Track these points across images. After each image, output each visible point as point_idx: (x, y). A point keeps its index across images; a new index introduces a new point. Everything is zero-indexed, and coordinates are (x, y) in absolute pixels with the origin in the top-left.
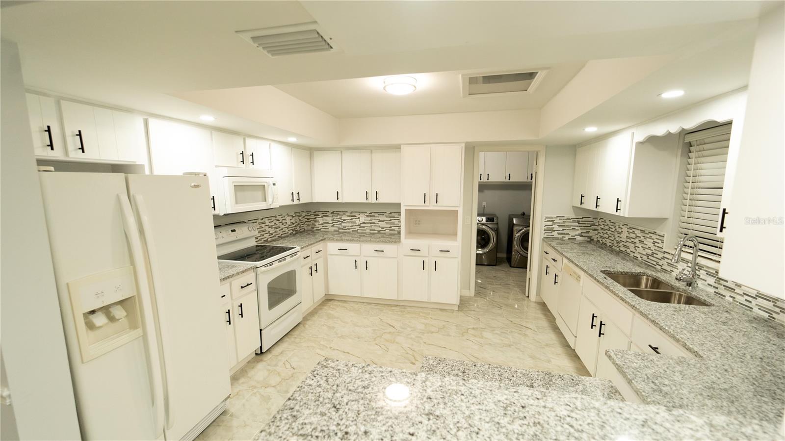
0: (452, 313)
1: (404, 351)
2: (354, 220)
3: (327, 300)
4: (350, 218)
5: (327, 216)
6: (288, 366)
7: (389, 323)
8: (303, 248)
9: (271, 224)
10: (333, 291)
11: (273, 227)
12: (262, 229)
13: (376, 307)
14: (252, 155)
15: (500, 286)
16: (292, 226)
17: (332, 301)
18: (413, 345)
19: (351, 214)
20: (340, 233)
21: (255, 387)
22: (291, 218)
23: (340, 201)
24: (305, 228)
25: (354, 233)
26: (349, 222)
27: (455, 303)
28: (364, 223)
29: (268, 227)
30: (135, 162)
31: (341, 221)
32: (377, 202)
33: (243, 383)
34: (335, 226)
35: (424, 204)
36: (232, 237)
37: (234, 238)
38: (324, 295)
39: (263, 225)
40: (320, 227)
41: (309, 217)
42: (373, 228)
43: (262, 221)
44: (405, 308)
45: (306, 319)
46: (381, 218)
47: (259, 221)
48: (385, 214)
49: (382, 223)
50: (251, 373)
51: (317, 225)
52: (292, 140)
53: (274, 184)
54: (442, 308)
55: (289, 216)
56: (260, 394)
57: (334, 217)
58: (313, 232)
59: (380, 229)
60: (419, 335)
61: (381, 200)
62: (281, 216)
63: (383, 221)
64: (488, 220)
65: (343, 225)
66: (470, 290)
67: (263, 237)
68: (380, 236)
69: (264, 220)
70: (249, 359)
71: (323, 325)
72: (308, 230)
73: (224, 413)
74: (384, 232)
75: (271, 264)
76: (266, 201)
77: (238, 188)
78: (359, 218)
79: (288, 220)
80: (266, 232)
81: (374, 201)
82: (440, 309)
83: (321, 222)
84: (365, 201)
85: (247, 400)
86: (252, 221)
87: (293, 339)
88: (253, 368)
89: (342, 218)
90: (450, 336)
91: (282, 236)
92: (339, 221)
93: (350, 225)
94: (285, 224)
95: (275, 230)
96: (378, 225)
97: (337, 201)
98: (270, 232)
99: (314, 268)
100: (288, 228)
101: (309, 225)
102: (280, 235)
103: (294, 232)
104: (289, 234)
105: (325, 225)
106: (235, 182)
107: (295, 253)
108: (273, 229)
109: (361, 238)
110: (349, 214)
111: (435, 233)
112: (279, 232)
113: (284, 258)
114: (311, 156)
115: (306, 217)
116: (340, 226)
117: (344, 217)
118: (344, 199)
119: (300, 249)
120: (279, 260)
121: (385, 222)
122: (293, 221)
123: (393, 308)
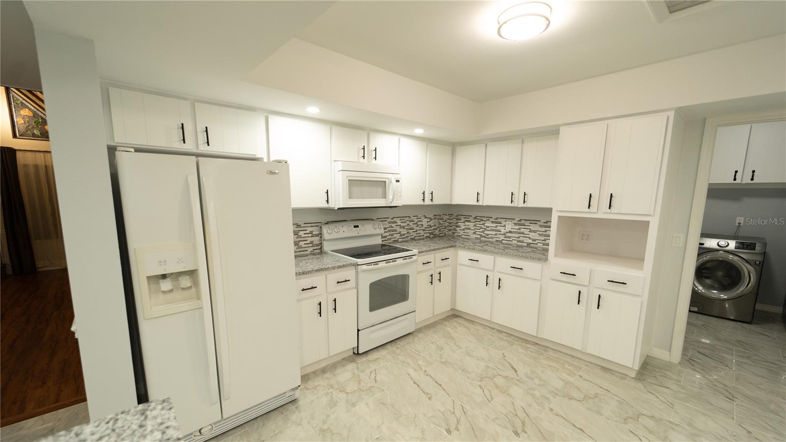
0: (622, 378)
1: (513, 412)
2: (499, 228)
3: (454, 315)
4: (494, 225)
5: (469, 221)
6: (373, 376)
7: (513, 364)
8: (423, 252)
9: (403, 225)
10: (461, 307)
11: (406, 227)
12: (392, 229)
13: (505, 338)
14: (376, 150)
15: (748, 361)
16: (428, 229)
17: (458, 318)
18: (530, 406)
19: (496, 220)
20: (481, 242)
21: (332, 387)
22: (429, 220)
23: (480, 203)
24: (447, 233)
25: (497, 243)
26: (492, 230)
27: (629, 366)
28: (510, 232)
29: (399, 227)
30: (255, 155)
31: (483, 227)
32: (525, 205)
33: (326, 378)
34: (477, 233)
35: (588, 210)
36: (355, 232)
37: (355, 234)
38: (449, 309)
39: (394, 225)
40: (461, 233)
41: (450, 221)
42: (521, 239)
43: (392, 220)
44: (546, 351)
45: (419, 330)
46: (533, 227)
47: (390, 220)
48: (539, 223)
49: (532, 235)
50: (339, 371)
51: (459, 231)
52: (419, 131)
53: (398, 181)
54: (607, 368)
55: (426, 217)
56: (331, 397)
57: (476, 223)
58: (453, 237)
59: (531, 241)
60: (548, 396)
61: (530, 204)
62: (416, 217)
63: (535, 232)
64: (741, 246)
65: (486, 232)
66: (670, 351)
67: (392, 237)
68: (529, 250)
69: (395, 220)
70: (346, 355)
71: (433, 343)
72: (449, 235)
73: (294, 401)
74: (536, 245)
75: (376, 263)
76: (386, 198)
77: (352, 183)
78: (505, 226)
79: (425, 222)
80: (397, 232)
81: (521, 205)
82: (602, 367)
83: (463, 227)
84: (509, 204)
85: (317, 398)
86: (381, 220)
87: (394, 349)
88: (343, 366)
89: (485, 225)
90: (602, 415)
91: (416, 238)
92: (481, 228)
93: (494, 233)
94: (420, 226)
95: (408, 231)
96: (527, 236)
97: (477, 204)
98: (402, 233)
99: (436, 277)
100: (424, 230)
101: (450, 230)
102: (414, 237)
103: (432, 236)
104: (425, 237)
105: (467, 231)
106: (349, 176)
107: (411, 256)
108: (406, 230)
109: (506, 250)
110: (493, 220)
111: (613, 255)
112: (412, 234)
113: (394, 260)
114: (453, 154)
115: (448, 221)
116: (482, 233)
117: (488, 224)
118: (486, 201)
119: (417, 253)
120: (387, 261)
121: (538, 232)
122: (431, 223)
123: (528, 346)
